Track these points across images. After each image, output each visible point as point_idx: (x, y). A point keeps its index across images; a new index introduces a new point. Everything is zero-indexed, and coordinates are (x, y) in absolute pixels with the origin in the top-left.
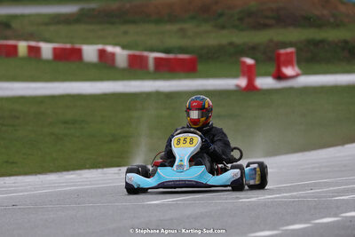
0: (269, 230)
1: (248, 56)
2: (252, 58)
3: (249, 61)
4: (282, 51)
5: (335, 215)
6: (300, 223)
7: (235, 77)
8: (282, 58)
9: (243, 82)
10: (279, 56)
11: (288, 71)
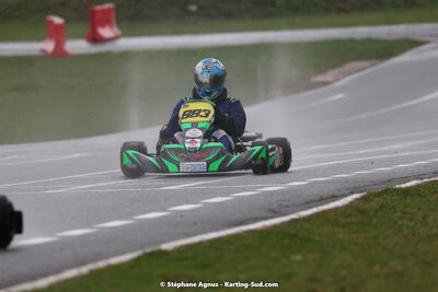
0: (82, 227)
1: (56, 14)
2: (61, 16)
3: (58, 20)
4: (98, 8)
5: (163, 210)
6: (119, 219)
7: (39, 40)
8: (98, 16)
9: (49, 46)
10: (93, 13)
11: (106, 32)
